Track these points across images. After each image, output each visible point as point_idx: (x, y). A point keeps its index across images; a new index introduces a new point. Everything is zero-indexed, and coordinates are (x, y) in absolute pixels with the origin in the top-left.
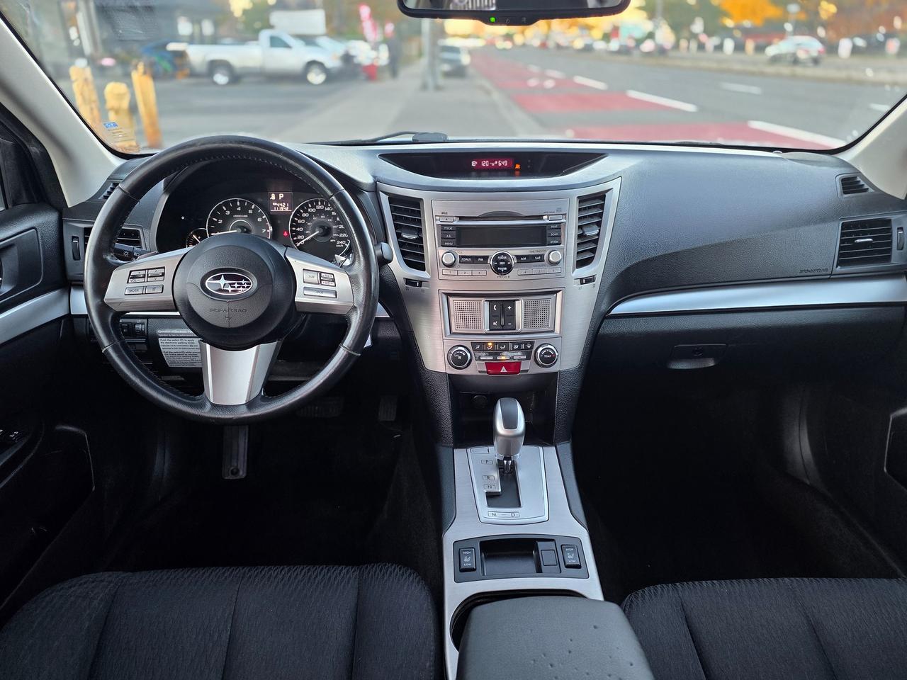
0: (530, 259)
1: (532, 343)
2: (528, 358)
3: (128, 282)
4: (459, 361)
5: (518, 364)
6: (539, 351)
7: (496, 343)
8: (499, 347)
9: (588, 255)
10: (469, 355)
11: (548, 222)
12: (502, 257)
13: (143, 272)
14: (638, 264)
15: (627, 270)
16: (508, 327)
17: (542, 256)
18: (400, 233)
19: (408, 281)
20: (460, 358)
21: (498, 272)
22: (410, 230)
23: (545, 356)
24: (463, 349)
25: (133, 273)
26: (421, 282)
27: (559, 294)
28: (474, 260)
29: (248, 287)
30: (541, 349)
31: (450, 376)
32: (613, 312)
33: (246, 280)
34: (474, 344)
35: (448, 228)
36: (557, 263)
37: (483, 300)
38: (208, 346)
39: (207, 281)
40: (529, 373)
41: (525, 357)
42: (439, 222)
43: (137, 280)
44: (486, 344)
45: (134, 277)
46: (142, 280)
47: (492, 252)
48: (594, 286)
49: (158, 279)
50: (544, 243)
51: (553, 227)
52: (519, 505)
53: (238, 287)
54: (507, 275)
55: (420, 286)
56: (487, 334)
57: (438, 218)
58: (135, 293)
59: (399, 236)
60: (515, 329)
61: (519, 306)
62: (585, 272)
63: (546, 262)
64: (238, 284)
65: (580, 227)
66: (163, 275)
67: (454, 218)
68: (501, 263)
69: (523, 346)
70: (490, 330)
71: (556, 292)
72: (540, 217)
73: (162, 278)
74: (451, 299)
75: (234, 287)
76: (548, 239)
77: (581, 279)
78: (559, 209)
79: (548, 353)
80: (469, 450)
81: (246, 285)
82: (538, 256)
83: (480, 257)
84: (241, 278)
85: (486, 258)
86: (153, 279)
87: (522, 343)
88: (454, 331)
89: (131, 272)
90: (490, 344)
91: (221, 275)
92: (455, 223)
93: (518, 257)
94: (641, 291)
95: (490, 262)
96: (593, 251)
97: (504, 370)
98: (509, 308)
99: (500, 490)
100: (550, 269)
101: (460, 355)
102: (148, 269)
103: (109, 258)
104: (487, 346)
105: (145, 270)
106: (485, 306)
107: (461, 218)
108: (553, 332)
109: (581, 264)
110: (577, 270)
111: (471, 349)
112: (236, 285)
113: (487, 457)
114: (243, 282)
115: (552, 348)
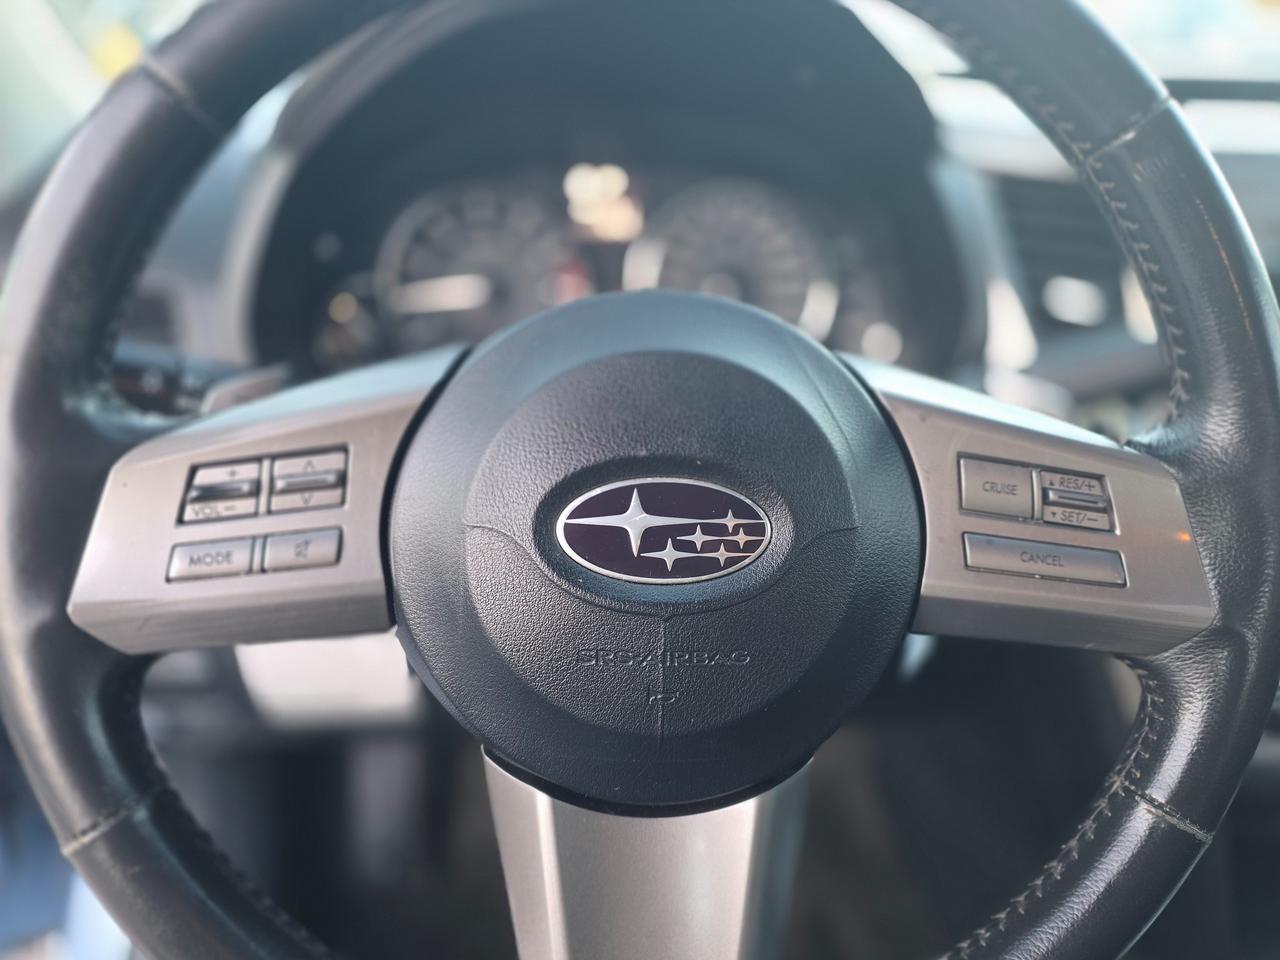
3: (180, 521)
13: (247, 472)
25: (203, 478)
29: (751, 546)
33: (742, 511)
38: (542, 801)
39: (563, 519)
43: (221, 507)
45: (210, 494)
46: (245, 506)
49: (319, 497)
53: (706, 546)
58: (215, 568)
64: (706, 530)
66: (342, 480)
73: (334, 495)
75: (691, 546)
81: (742, 538)
84: (723, 505)
86: (295, 500)
89: (193, 471)
91: (630, 489)
102: (274, 457)
103: (90, 407)
105: (258, 459)
112: (698, 538)
114: (730, 521)
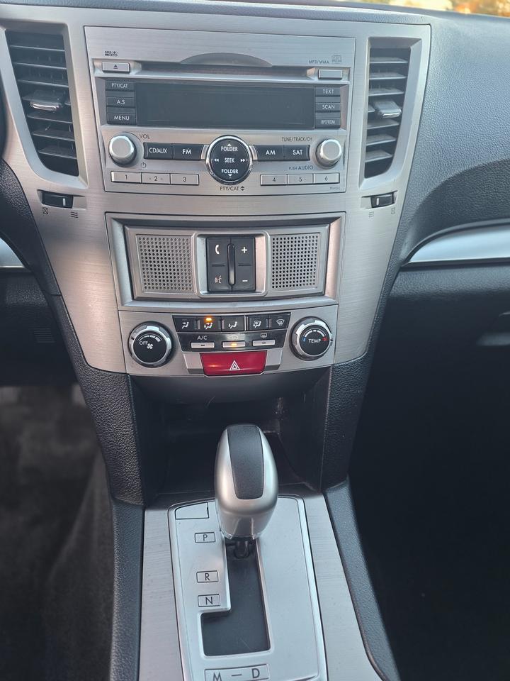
0: (284, 154)
1: (286, 316)
2: (279, 344)
4: (148, 351)
5: (261, 355)
6: (299, 332)
7: (221, 318)
8: (226, 325)
9: (383, 156)
10: (168, 340)
11: (315, 80)
12: (230, 148)
14: (461, 175)
15: (445, 185)
16: (242, 287)
17: (306, 149)
18: (29, 102)
19: (48, 197)
20: (150, 346)
21: (222, 178)
22: (48, 93)
23: (311, 341)
24: (156, 329)
26: (70, 198)
27: (334, 225)
28: (174, 153)
30: (302, 328)
31: (135, 380)
32: (413, 260)
34: (178, 321)
35: (120, 86)
36: (332, 165)
37: (194, 234)
40: (280, 370)
41: (272, 342)
42: (100, 73)
44: (202, 319)
47: (208, 137)
48: (393, 210)
50: (309, 123)
51: (326, 91)
52: (265, 646)
54: (240, 185)
55: (70, 205)
56: (202, 300)
57: (97, 64)
59: (27, 108)
60: (254, 291)
61: (262, 245)
62: (379, 184)
63: (312, 162)
65: (372, 101)
67: (132, 64)
68: (227, 160)
69: (269, 323)
70: (210, 292)
71: (328, 221)
72: (300, 71)
74: (132, 231)
76: (318, 116)
77: (373, 198)
78: (336, 58)
79: (315, 335)
80: (172, 512)
82: (297, 148)
83: (187, 146)
85: (197, 149)
87: (268, 316)
88: (137, 295)
90: (209, 319)
92: (133, 74)
93: (261, 150)
94: (460, 224)
95: (206, 157)
96: (391, 148)
97: (235, 367)
98: (244, 250)
99: (229, 606)
100: (320, 176)
101: (151, 341)
104: (203, 323)
106: (198, 247)
107: (147, 66)
108: (322, 294)
109: (372, 170)
110: (366, 180)
111: (173, 329)
113: (204, 526)
115: (323, 325)
